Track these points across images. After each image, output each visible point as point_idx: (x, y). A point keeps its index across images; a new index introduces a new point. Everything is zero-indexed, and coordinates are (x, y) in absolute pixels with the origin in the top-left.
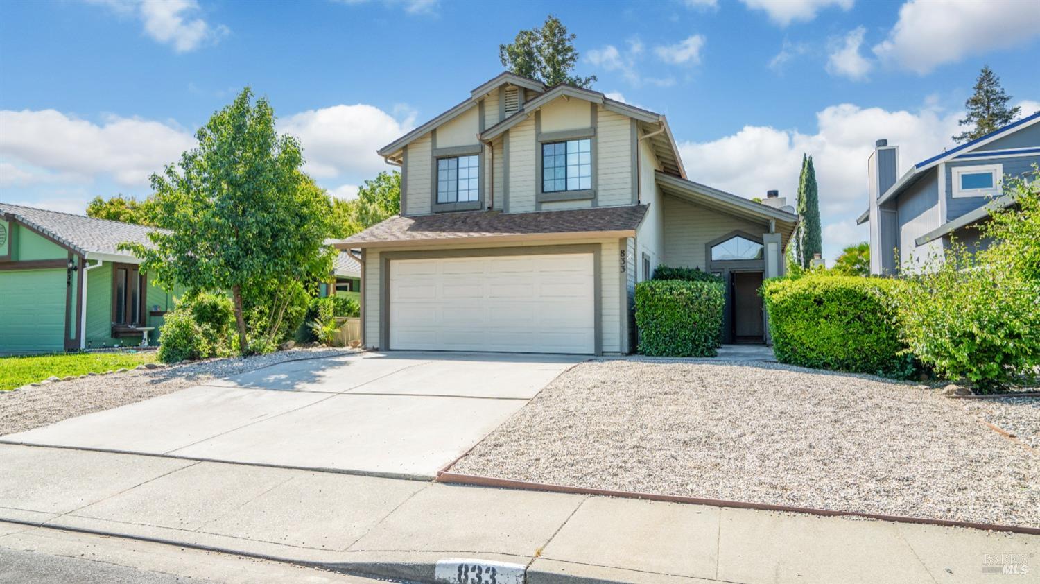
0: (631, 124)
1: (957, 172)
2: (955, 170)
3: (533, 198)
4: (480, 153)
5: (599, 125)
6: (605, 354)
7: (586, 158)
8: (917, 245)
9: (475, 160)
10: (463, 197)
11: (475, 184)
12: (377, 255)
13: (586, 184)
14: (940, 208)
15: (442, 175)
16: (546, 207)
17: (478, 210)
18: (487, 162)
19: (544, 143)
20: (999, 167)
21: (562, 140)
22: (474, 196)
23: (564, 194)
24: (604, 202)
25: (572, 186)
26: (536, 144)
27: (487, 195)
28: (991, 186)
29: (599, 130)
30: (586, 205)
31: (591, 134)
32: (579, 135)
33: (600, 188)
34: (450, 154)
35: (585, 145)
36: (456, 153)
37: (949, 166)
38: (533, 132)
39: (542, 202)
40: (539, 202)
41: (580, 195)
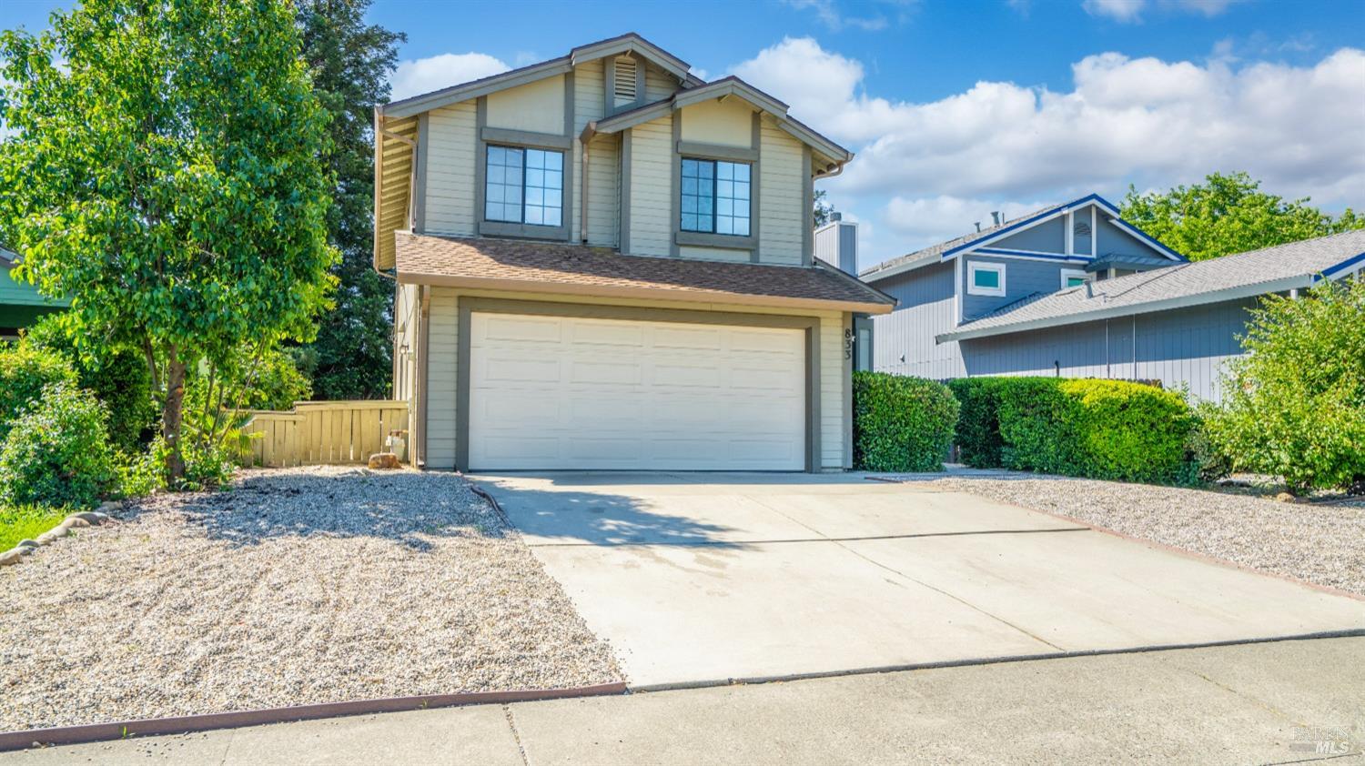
0: (803, 155)
1: (974, 266)
2: (970, 264)
3: (667, 237)
4: (565, 151)
5: (763, 147)
6: (823, 470)
7: (743, 191)
8: (937, 343)
9: (555, 160)
10: (534, 216)
11: (555, 198)
12: (454, 302)
13: (742, 227)
14: (956, 303)
15: (494, 174)
16: (687, 253)
17: (562, 241)
18: (577, 167)
19: (685, 155)
20: (1003, 267)
21: (710, 158)
22: (553, 218)
23: (711, 237)
24: (768, 256)
25: (724, 226)
26: (673, 156)
27: (576, 220)
28: (997, 286)
29: (763, 154)
30: (743, 257)
31: (751, 158)
32: (734, 156)
33: (762, 236)
34: (514, 140)
35: (743, 171)
36: (525, 141)
37: (966, 258)
38: (669, 137)
39: (681, 245)
40: (676, 243)
41: (733, 242)
